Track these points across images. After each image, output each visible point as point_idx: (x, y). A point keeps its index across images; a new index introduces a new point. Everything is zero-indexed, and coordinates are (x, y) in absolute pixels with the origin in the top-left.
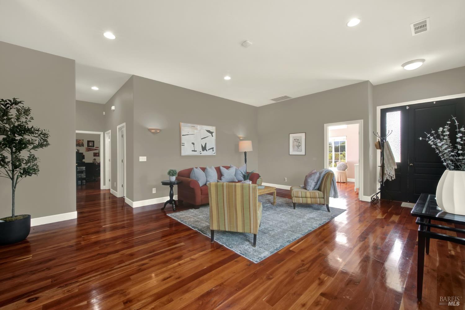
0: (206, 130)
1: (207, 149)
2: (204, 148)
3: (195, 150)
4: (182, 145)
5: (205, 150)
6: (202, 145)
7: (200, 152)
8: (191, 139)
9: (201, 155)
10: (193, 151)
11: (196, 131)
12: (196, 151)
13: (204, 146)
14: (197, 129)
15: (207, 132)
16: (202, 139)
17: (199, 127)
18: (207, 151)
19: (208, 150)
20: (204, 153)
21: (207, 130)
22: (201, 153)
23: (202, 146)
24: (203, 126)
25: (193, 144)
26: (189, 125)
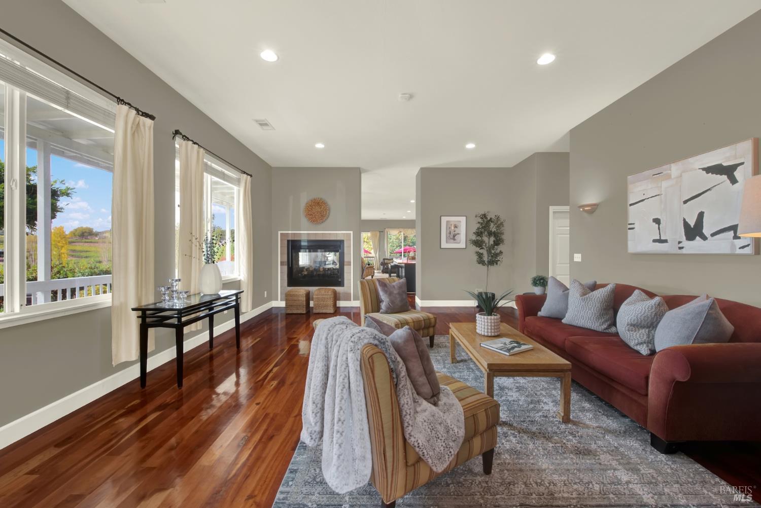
0: (704, 169)
1: (706, 231)
2: (694, 231)
3: (662, 238)
4: (630, 229)
5: (698, 238)
6: (684, 220)
7: (680, 242)
8: (652, 209)
9: (684, 251)
10: (655, 241)
11: (665, 184)
12: (665, 241)
13: (692, 224)
14: (669, 177)
15: (708, 173)
16: (685, 202)
17: (675, 169)
18: (704, 238)
19: (713, 235)
20: (696, 246)
21: (706, 166)
22: (681, 245)
23: (686, 224)
24: (691, 160)
25: (657, 221)
26: (647, 173)
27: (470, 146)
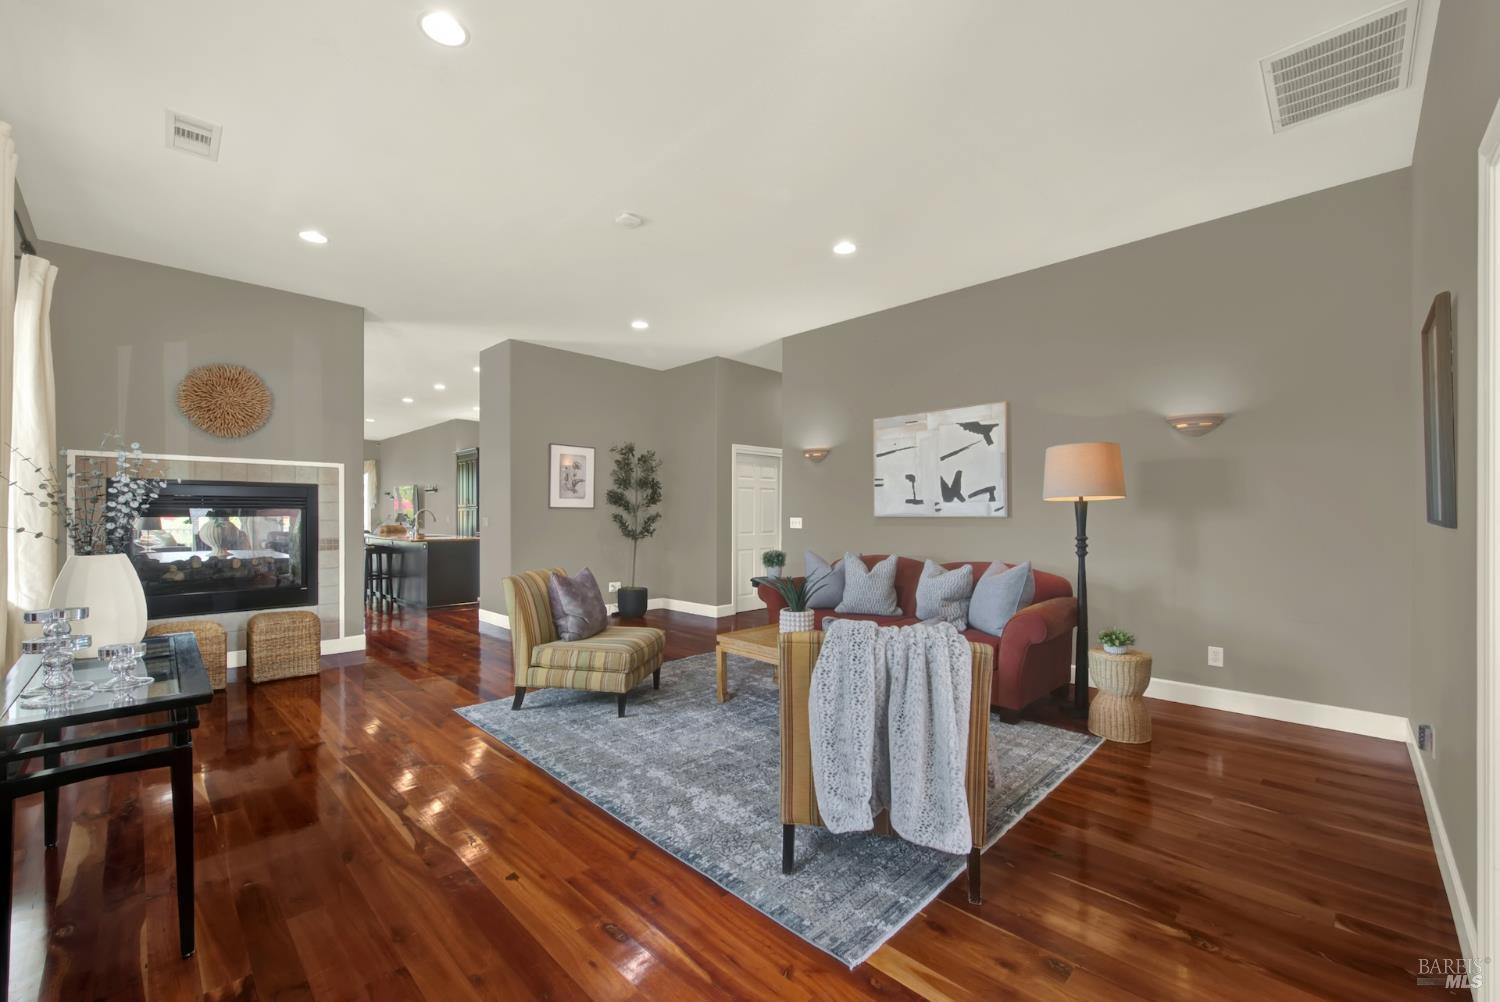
0: (961, 425)
1: (965, 491)
2: (951, 492)
3: (918, 498)
4: (877, 485)
5: (956, 499)
6: (942, 479)
7: (936, 504)
8: (905, 463)
9: (941, 514)
10: (908, 501)
11: (920, 435)
12: (921, 502)
13: (950, 483)
14: (924, 427)
15: (965, 429)
16: (943, 458)
17: (931, 419)
18: (962, 499)
19: (971, 496)
20: (953, 508)
21: (964, 422)
22: (938, 507)
23: (944, 484)
24: (949, 412)
25: (911, 478)
26: (899, 419)
27: (640, 325)
